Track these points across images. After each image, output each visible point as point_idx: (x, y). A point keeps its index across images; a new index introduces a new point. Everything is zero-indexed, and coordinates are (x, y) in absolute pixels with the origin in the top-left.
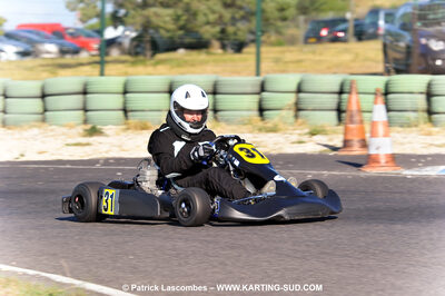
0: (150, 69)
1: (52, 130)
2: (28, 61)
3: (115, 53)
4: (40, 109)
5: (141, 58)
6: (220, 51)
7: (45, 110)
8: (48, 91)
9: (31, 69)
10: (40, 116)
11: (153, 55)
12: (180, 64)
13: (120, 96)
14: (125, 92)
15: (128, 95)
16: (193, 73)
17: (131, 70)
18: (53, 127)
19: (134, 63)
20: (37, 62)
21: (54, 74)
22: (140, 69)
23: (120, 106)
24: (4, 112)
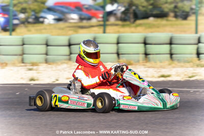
0: (133, 29)
2: (61, 24)
3: (112, 20)
4: (68, 53)
5: (128, 23)
6: (174, 19)
7: (71, 53)
8: (73, 42)
9: (63, 29)
10: (68, 57)
11: (135, 21)
12: (151, 26)
13: (115, 45)
14: (118, 43)
15: (120, 45)
16: (159, 32)
17: (122, 30)
19: (123, 26)
20: (67, 24)
21: (76, 32)
22: (127, 29)
23: (115, 51)
24: (47, 54)
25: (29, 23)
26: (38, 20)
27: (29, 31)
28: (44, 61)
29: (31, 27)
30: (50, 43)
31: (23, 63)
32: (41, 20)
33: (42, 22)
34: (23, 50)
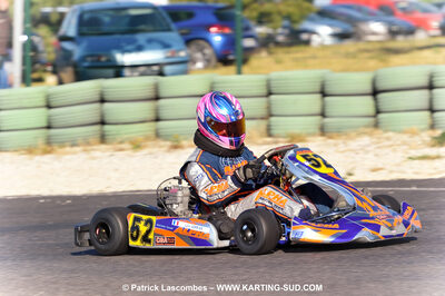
1: (388, 139)
2: (349, 45)
4: (371, 110)
7: (378, 112)
8: (381, 86)
10: (372, 120)
18: (390, 134)
20: (361, 45)
21: (385, 62)
24: (323, 115)
25: (278, 44)
26: (296, 38)
27: (279, 62)
28: (317, 131)
29: (281, 54)
30: (329, 90)
31: (270, 135)
32: (304, 37)
33: (307, 43)
34: (269, 107)
